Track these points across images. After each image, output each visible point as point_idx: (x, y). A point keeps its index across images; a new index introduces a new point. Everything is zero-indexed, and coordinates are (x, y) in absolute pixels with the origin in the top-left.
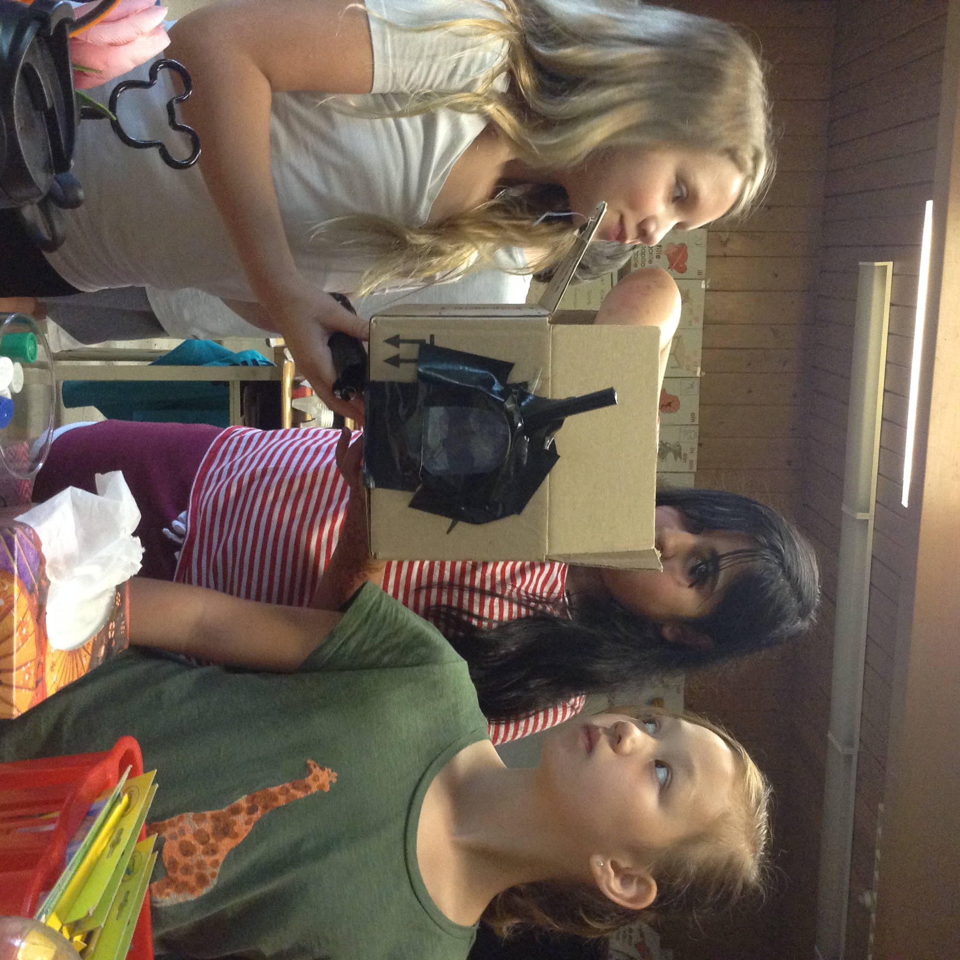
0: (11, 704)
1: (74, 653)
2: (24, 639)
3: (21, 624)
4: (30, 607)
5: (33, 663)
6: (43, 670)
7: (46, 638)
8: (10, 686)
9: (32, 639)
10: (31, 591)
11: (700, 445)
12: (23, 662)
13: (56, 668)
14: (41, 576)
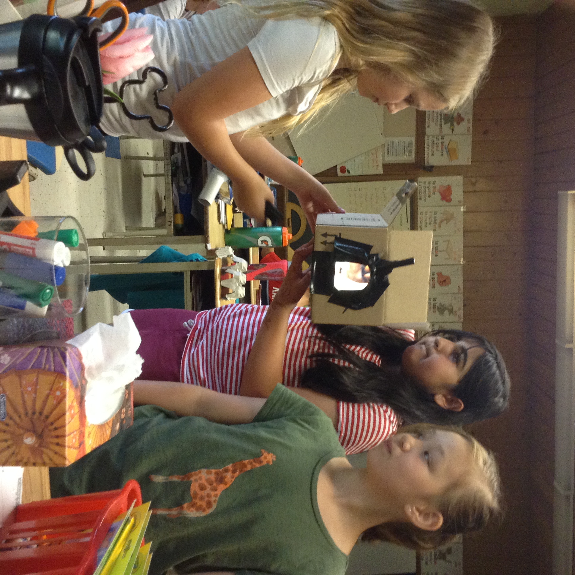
0: (64, 457)
1: (101, 427)
2: (72, 416)
3: (71, 407)
4: (76, 397)
5: (78, 432)
6: (84, 437)
7: (85, 417)
8: (64, 446)
9: (77, 417)
10: (76, 387)
11: (464, 305)
12: (72, 431)
13: (91, 435)
14: (82, 377)
